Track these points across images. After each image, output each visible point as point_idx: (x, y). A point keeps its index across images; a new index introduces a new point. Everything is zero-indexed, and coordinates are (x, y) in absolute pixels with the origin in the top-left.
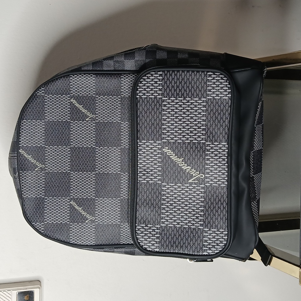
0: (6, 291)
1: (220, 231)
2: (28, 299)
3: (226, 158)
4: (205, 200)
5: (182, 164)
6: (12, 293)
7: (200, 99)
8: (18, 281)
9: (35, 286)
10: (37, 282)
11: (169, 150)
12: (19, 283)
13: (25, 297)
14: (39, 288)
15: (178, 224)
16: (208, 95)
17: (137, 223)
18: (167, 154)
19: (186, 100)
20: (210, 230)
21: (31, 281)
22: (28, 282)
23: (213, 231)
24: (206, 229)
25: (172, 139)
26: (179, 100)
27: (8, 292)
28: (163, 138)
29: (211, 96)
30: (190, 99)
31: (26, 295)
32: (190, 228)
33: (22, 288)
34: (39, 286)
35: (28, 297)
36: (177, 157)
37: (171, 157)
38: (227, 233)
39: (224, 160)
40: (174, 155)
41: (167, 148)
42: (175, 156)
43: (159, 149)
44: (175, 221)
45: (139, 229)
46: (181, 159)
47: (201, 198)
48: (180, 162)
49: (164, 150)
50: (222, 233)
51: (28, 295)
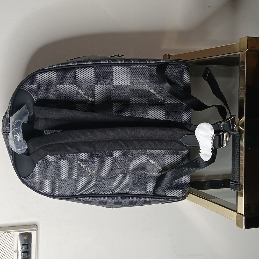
0: (10, 232)
6: (14, 234)
8: (20, 225)
9: (32, 229)
10: (35, 226)
12: (21, 227)
13: (24, 237)
14: (36, 230)
21: (29, 225)
27: (11, 233)
31: (25, 236)
33: (22, 230)
34: (36, 229)
35: (27, 238)
51: (27, 236)
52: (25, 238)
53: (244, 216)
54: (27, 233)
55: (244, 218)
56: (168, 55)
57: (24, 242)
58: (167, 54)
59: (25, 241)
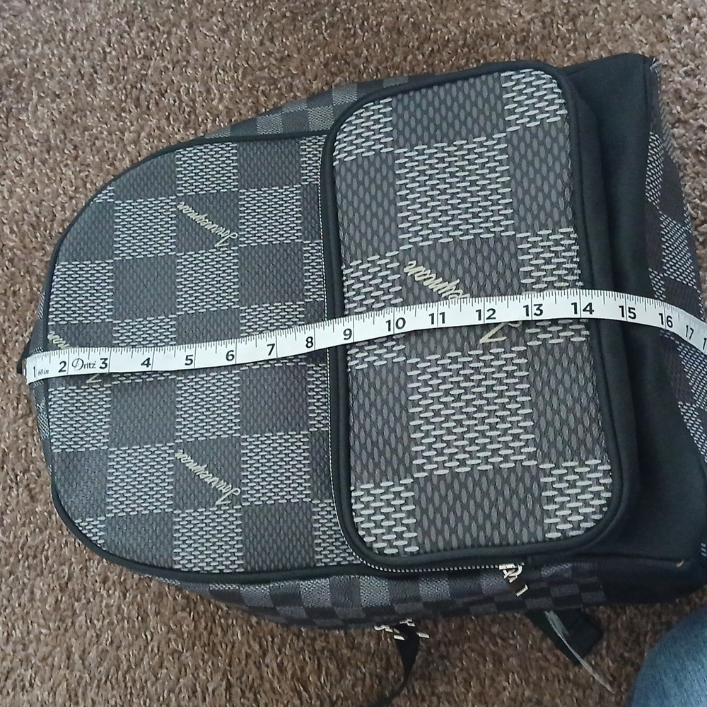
1: (587, 466)
3: (575, 266)
4: (533, 385)
5: (458, 294)
7: (489, 137)
11: (421, 268)
15: (462, 463)
16: (509, 124)
17: (353, 480)
18: (417, 279)
19: (455, 146)
20: (557, 467)
23: (566, 468)
24: (547, 466)
25: (426, 238)
26: (436, 148)
28: (403, 242)
29: (517, 125)
30: (465, 142)
32: (497, 470)
36: (441, 279)
37: (425, 283)
38: (609, 467)
39: (571, 271)
40: (434, 276)
41: (414, 262)
42: (437, 278)
43: (394, 272)
44: (451, 456)
45: (358, 498)
46: (451, 284)
47: (521, 382)
48: (452, 292)
49: (406, 270)
50: (595, 469)
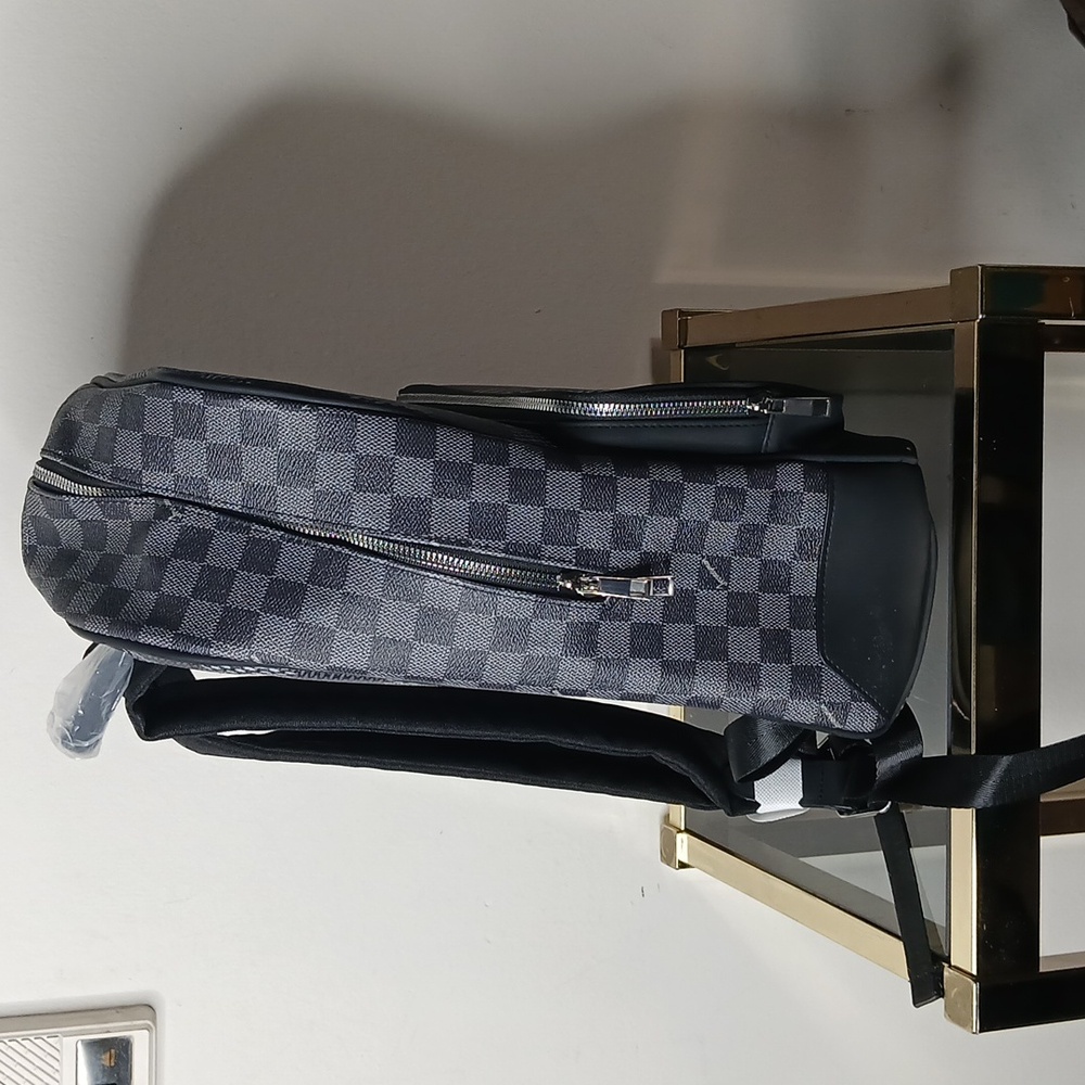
0: (45, 1037)
2: (113, 1064)
6: (61, 1045)
9: (135, 1022)
10: (144, 1010)
12: (83, 1014)
13: (103, 1057)
14: (148, 1028)
22: (113, 1011)
27: (48, 1040)
31: (105, 1052)
34: (149, 1022)
35: (113, 1058)
51: (113, 1051)
52: (106, 1060)
53: (975, 979)
54: (113, 1038)
55: (975, 987)
56: (682, 313)
57: (100, 1076)
58: (676, 310)
59: (104, 1071)
